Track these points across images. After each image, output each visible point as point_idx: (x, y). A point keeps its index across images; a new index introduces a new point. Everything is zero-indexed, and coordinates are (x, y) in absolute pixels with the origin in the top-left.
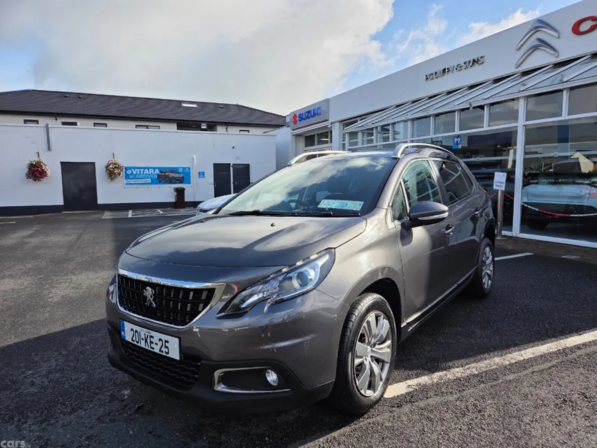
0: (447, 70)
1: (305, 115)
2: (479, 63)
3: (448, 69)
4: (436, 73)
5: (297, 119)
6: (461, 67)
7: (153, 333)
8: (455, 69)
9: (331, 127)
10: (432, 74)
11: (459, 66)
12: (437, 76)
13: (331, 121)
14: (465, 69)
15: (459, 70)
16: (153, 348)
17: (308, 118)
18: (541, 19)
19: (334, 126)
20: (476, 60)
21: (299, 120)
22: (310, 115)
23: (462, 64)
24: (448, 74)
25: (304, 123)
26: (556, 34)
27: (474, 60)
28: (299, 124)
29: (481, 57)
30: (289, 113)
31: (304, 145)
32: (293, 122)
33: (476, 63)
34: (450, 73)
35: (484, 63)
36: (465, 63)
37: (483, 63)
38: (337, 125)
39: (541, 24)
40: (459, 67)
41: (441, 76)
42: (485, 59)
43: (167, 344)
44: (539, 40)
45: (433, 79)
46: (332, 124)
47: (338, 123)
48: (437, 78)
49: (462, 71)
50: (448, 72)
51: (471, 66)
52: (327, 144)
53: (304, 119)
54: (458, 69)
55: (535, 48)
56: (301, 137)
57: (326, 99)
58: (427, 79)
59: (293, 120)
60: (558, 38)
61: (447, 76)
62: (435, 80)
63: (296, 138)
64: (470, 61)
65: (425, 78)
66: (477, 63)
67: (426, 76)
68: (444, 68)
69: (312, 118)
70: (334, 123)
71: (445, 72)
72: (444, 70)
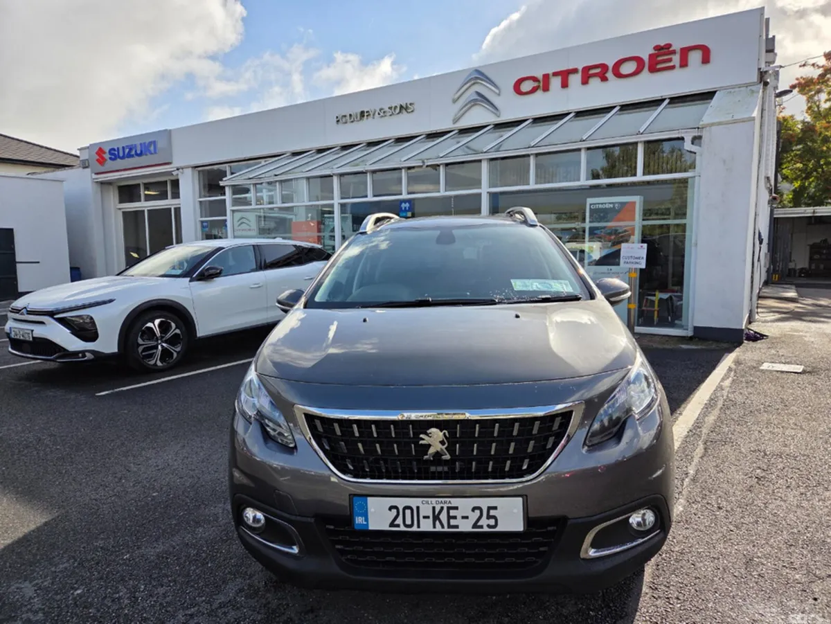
0: (366, 114)
1: (124, 152)
2: (409, 111)
3: (367, 112)
4: (350, 115)
5: (107, 156)
6: (384, 112)
7: (455, 502)
8: (377, 113)
9: (177, 175)
10: (345, 116)
11: (382, 111)
12: (352, 120)
13: (176, 164)
14: (391, 115)
15: (382, 116)
16: (457, 527)
17: (130, 156)
18: (480, 69)
19: (182, 173)
20: (405, 106)
21: (111, 159)
22: (133, 153)
23: (387, 109)
24: (367, 119)
25: (120, 163)
26: (497, 91)
27: (401, 107)
28: (110, 164)
29: (411, 104)
30: (88, 145)
31: (117, 199)
32: (98, 160)
33: (404, 111)
34: (370, 119)
35: (415, 111)
36: (390, 108)
37: (412, 111)
38: (189, 171)
39: (479, 76)
40: (382, 113)
41: (358, 121)
42: (415, 106)
43: (492, 513)
44: (478, 94)
45: (346, 123)
46: (178, 169)
47: (190, 169)
48: (352, 122)
49: (386, 118)
50: (367, 116)
51: (398, 113)
52: (166, 201)
53: (123, 158)
54: (382, 114)
55: (473, 103)
56: (111, 187)
57: (166, 130)
58: (338, 121)
59: (98, 157)
60: (499, 95)
61: (366, 122)
62: (349, 125)
63: (101, 188)
64: (396, 107)
65: (336, 120)
66: (406, 110)
67: (337, 117)
68: (362, 110)
69: (137, 158)
70: (182, 169)
71: (364, 116)
72: (362, 113)
